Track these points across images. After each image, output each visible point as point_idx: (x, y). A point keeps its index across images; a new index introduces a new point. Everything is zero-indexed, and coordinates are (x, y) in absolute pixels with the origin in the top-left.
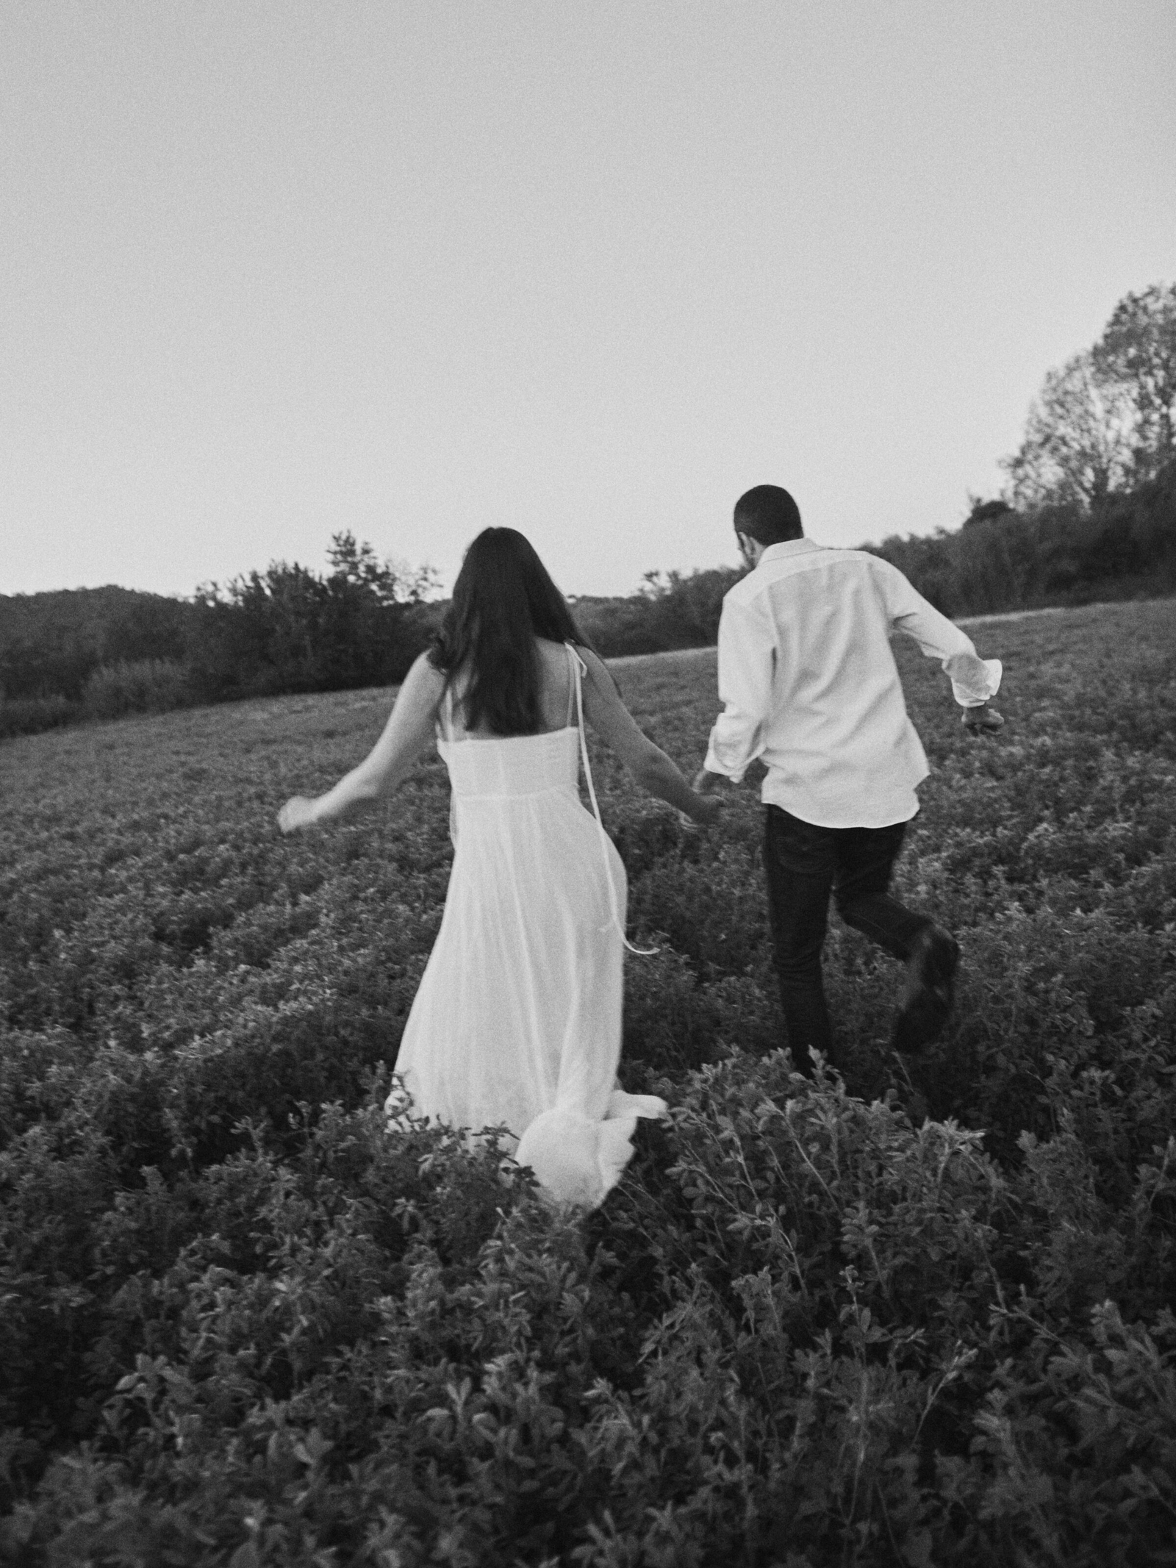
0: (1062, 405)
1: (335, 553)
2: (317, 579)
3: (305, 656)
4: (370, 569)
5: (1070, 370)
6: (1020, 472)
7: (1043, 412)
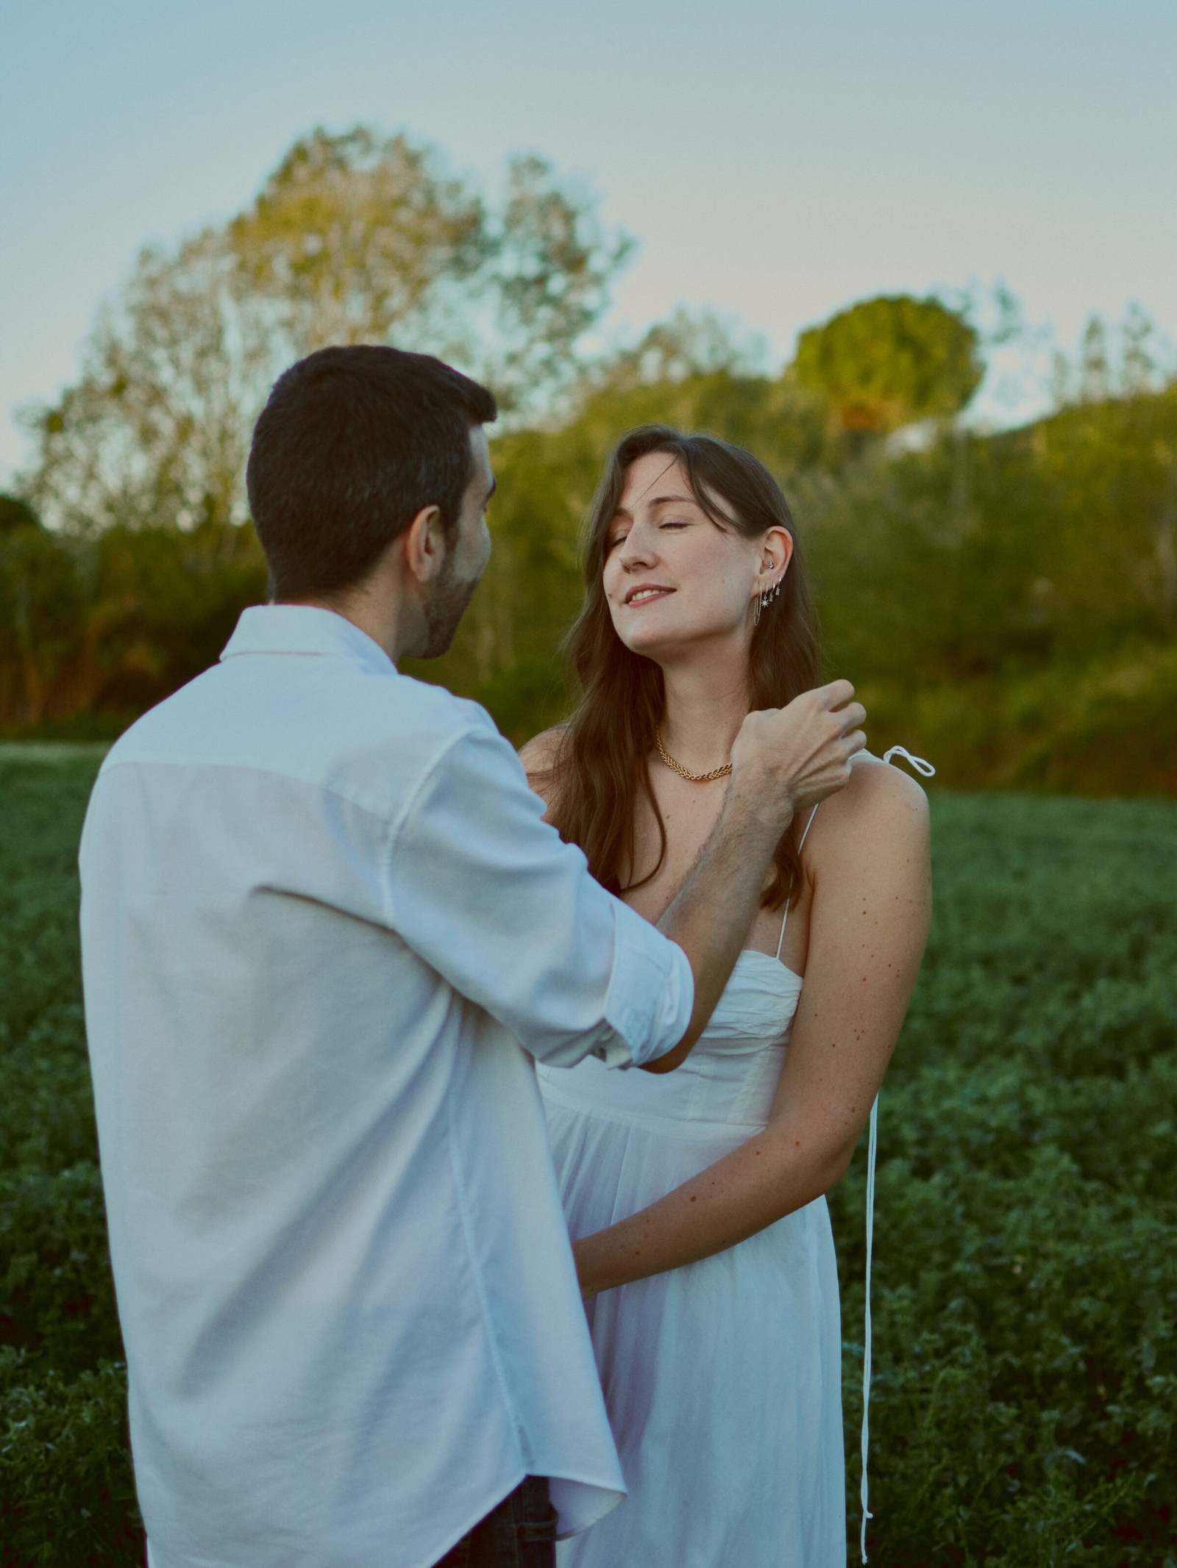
0: (163, 315)
5: (191, 251)
6: (59, 444)
7: (125, 329)
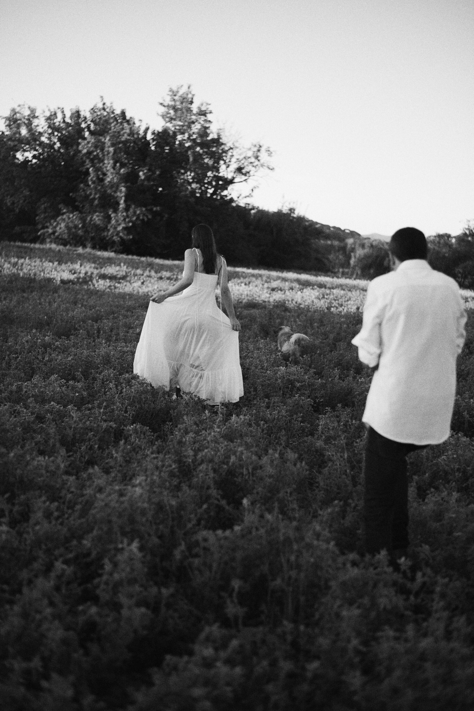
1: (168, 106)
2: (141, 132)
3: (116, 211)
4: (204, 132)
